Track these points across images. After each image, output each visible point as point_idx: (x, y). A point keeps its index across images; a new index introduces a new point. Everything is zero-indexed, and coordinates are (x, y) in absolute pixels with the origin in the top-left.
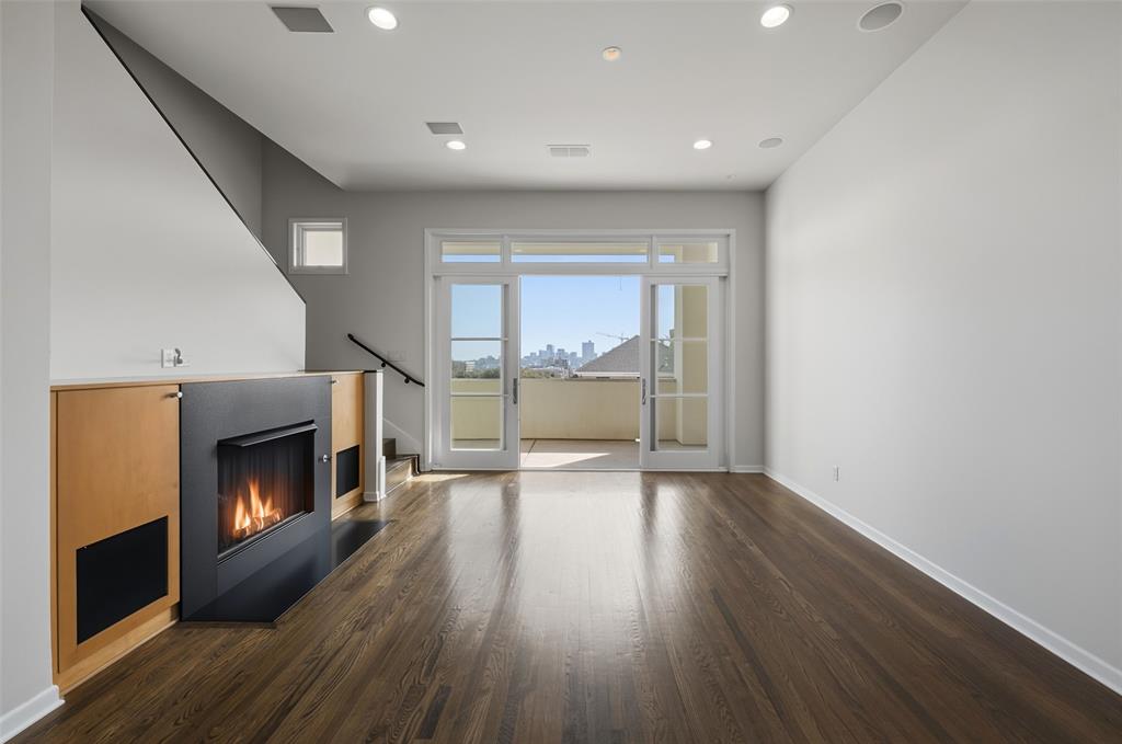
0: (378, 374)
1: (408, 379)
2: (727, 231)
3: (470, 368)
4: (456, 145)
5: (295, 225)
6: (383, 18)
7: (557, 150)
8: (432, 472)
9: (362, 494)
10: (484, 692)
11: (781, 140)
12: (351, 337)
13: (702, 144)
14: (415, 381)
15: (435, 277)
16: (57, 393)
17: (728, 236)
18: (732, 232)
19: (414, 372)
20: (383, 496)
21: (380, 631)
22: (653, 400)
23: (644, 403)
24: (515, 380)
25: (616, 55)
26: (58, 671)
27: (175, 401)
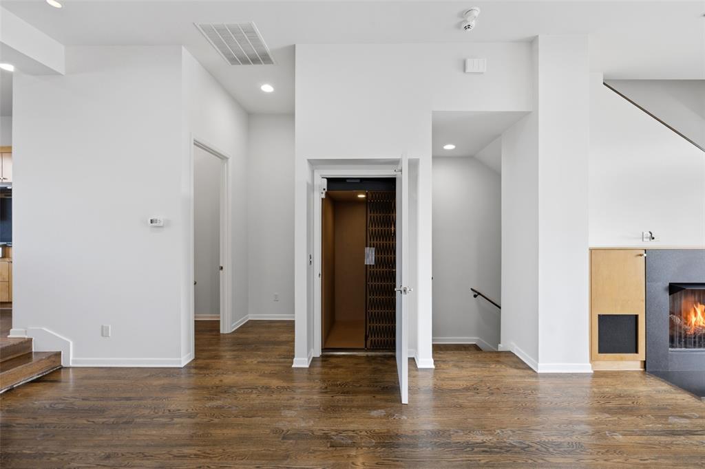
16: (591, 250)
26: (592, 360)
27: (643, 258)
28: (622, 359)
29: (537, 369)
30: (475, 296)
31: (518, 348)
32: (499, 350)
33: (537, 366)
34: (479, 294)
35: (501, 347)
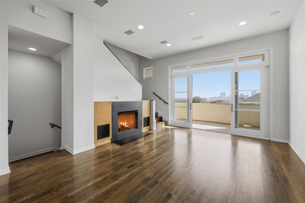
0: (154, 101)
1: (165, 102)
2: (269, 48)
3: (208, 100)
4: (169, 45)
5: (144, 69)
6: (141, 27)
7: (194, 39)
8: (170, 126)
9: (150, 128)
10: (142, 166)
11: (279, 11)
12: (154, 93)
13: (243, 23)
14: (166, 103)
15: (171, 77)
16: (95, 103)
17: (270, 50)
18: (271, 49)
19: (166, 101)
20: (155, 129)
21: (135, 151)
22: (236, 112)
23: (232, 112)
24: (191, 103)
25: (194, 13)
26: (95, 143)
27: (111, 105)
28: (105, 140)
29: (73, 153)
30: (52, 127)
31: (68, 147)
32: (61, 150)
33: (73, 152)
34: (54, 125)
35: (61, 148)
